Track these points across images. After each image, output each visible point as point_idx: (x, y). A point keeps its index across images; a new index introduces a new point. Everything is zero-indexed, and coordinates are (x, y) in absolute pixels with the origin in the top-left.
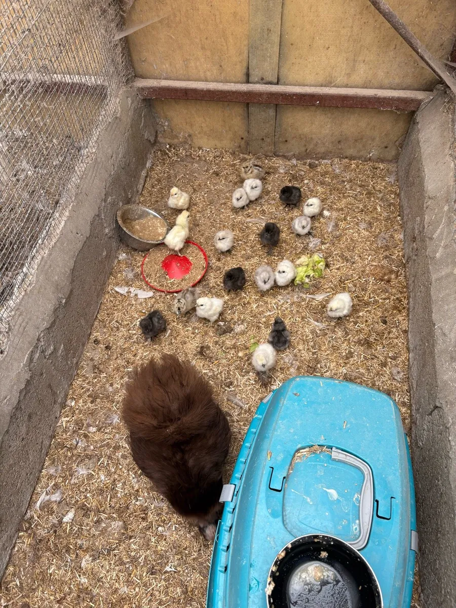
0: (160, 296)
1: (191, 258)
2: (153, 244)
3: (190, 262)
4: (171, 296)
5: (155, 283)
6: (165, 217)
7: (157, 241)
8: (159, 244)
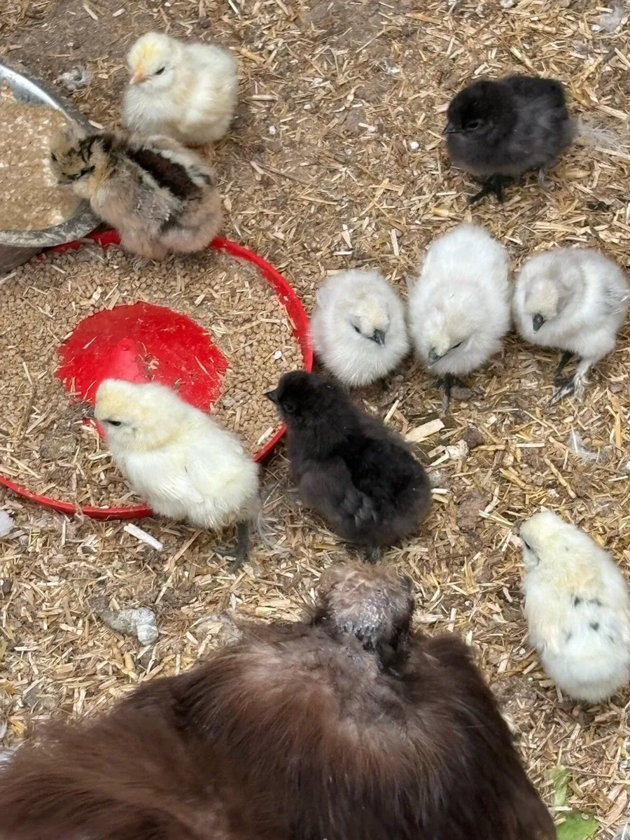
0: (49, 536)
1: (219, 330)
2: (14, 249)
3: (215, 353)
4: (109, 533)
5: (22, 465)
6: (80, 100)
7: (38, 235)
8: (46, 250)
